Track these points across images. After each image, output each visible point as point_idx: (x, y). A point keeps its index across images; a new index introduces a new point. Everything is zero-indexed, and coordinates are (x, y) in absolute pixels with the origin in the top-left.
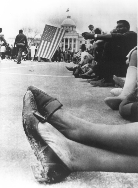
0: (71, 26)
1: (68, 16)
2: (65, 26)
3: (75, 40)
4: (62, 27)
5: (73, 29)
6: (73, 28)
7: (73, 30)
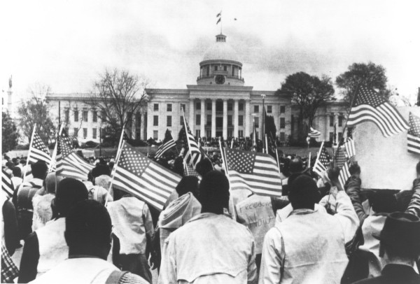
0: (230, 65)
1: (219, 34)
2: (212, 65)
3: (242, 105)
4: (205, 66)
5: (233, 72)
6: (233, 68)
7: (235, 74)
